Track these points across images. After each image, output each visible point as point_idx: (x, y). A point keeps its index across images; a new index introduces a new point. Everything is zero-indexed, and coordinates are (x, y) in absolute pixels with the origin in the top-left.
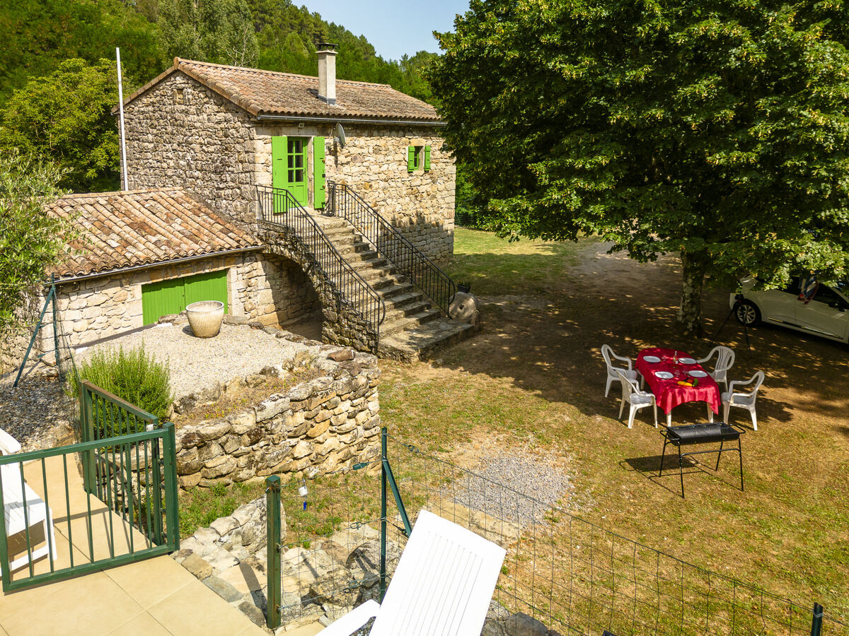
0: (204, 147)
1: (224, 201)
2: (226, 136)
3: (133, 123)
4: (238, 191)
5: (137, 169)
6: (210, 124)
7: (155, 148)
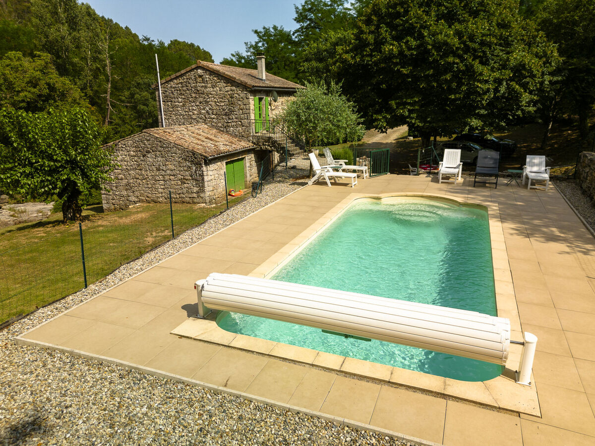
0: (217, 103)
1: (232, 128)
2: (232, 97)
3: (167, 93)
4: (240, 123)
5: (171, 116)
6: (221, 92)
7: (184, 105)
